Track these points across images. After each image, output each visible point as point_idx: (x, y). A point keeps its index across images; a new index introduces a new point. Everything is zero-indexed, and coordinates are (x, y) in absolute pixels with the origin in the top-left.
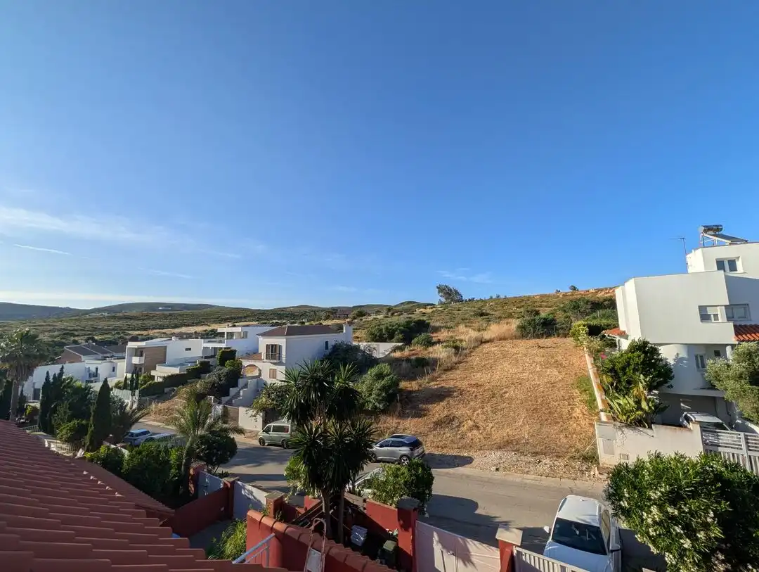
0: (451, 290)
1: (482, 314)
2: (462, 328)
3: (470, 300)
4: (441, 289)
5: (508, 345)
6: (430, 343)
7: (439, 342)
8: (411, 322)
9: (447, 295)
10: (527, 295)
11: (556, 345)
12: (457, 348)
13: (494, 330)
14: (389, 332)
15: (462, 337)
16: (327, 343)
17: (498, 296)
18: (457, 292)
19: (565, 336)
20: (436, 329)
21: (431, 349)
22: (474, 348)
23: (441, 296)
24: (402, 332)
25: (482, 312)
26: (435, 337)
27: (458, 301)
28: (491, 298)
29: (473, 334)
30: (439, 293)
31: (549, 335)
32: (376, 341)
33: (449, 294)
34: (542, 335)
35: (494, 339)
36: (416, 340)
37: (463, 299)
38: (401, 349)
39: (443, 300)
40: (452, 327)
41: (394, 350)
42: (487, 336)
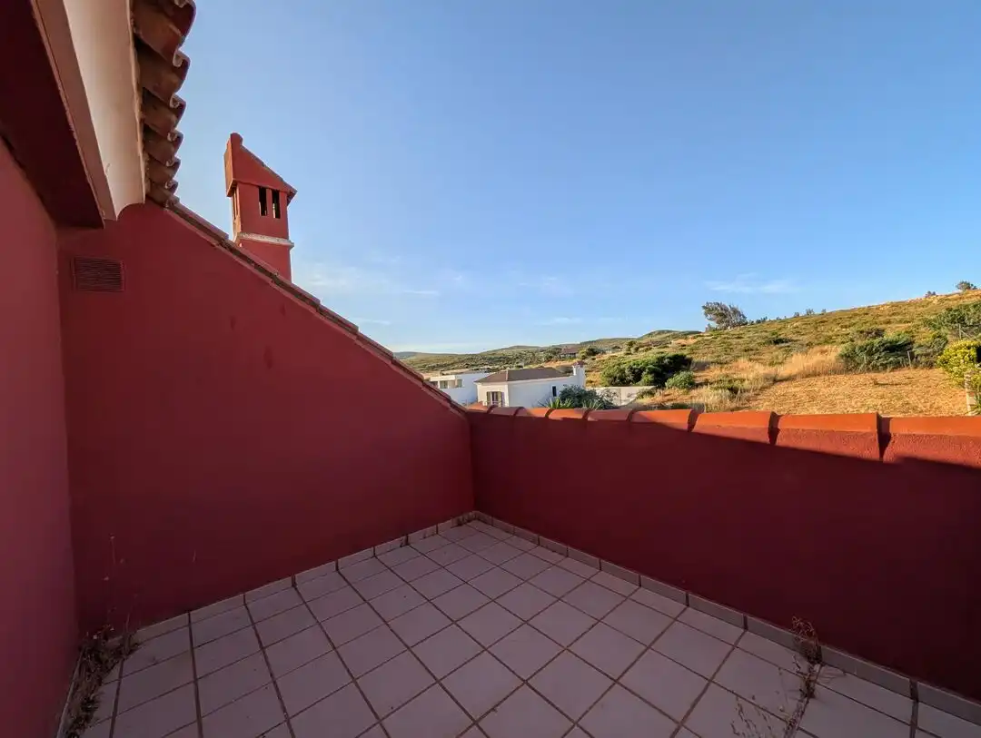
0: (726, 310)
1: (777, 342)
2: (743, 362)
3: (759, 322)
4: (708, 310)
5: (819, 385)
6: (692, 385)
7: (706, 383)
8: (663, 358)
9: (720, 318)
10: (866, 305)
11: (910, 381)
12: (733, 390)
13: (797, 363)
14: (633, 373)
15: (744, 375)
16: (554, 388)
17: (809, 312)
18: (736, 312)
19: (931, 365)
20: (703, 367)
21: (694, 392)
22: (763, 389)
23: (710, 319)
24: (651, 371)
25: (778, 339)
26: (700, 377)
27: (740, 324)
28: (797, 316)
29: (761, 370)
30: (706, 314)
31: (898, 366)
32: (616, 385)
33: (722, 314)
34: (885, 366)
35: (796, 376)
36: (671, 381)
37: (748, 320)
38: (651, 393)
39: (714, 324)
40: (726, 363)
41: (642, 395)
42: (783, 371)
